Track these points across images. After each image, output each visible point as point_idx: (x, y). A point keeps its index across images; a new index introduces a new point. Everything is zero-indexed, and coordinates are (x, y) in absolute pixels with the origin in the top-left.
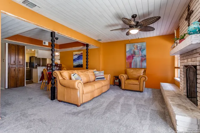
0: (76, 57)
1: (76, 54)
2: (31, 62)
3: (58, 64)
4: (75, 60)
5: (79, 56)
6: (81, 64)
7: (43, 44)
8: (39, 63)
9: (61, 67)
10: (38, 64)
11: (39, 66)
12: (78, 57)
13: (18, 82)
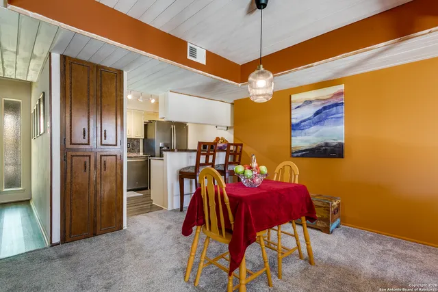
0: (308, 112)
1: (308, 102)
2: (149, 137)
3: (229, 145)
4: (298, 125)
5: (325, 108)
6: (333, 142)
7: (189, 57)
8: (168, 142)
9: (240, 154)
10: (166, 145)
11: (169, 149)
12: (317, 113)
13: (98, 215)
